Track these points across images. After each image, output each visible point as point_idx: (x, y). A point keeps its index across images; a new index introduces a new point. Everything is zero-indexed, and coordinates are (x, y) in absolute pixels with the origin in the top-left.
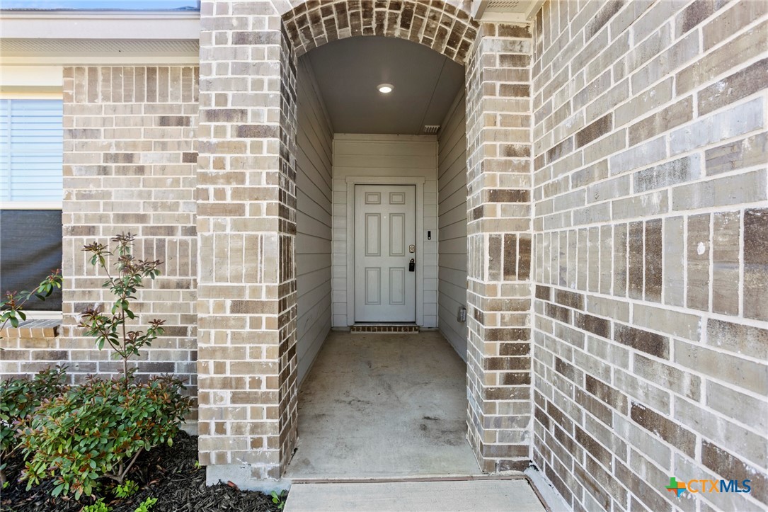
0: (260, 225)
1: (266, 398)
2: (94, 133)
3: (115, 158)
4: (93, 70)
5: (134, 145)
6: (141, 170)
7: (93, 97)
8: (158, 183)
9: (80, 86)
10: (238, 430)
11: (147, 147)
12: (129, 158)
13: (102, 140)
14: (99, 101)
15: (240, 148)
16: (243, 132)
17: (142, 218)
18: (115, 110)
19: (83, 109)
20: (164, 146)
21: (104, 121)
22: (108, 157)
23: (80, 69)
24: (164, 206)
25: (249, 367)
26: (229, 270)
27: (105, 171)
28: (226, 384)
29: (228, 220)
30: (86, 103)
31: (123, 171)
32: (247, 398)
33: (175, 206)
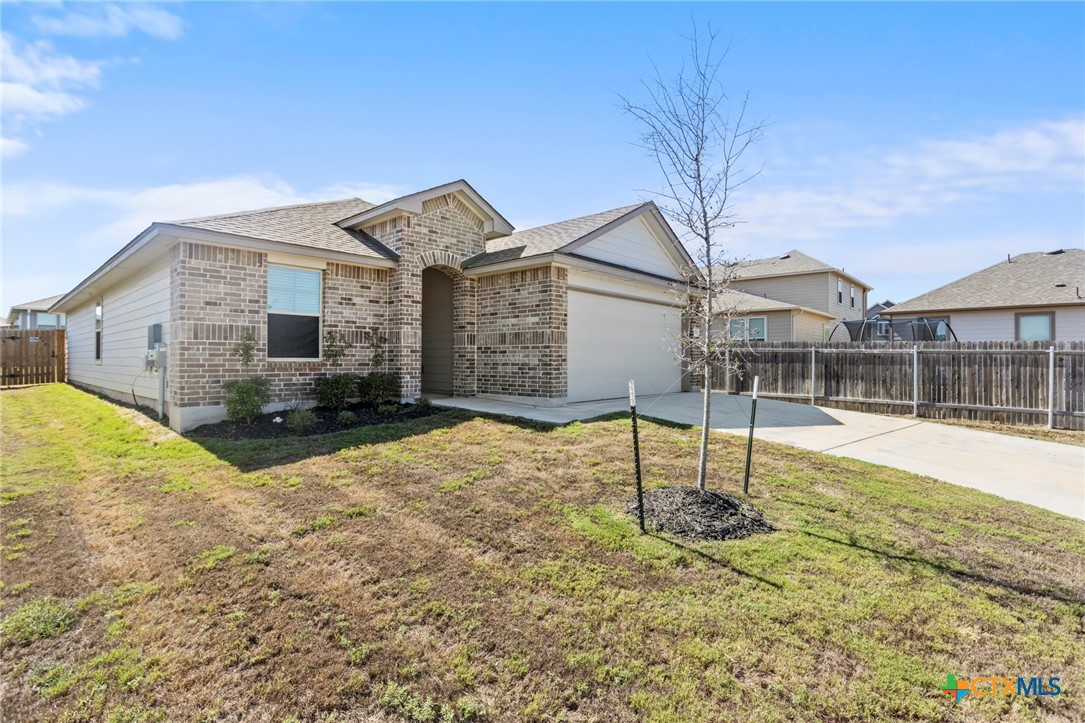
0: (417, 328)
1: (418, 377)
2: (337, 289)
3: (345, 299)
4: (337, 265)
5: (352, 295)
6: (354, 304)
7: (337, 275)
8: (361, 310)
9: (332, 270)
10: (411, 387)
11: (356, 296)
12: (350, 299)
13: (340, 292)
14: (339, 277)
15: (412, 306)
16: (413, 302)
17: (354, 322)
18: (345, 281)
19: (333, 279)
20: (362, 296)
21: (341, 285)
22: (342, 298)
23: (333, 264)
24: (362, 319)
25: (414, 369)
26: (410, 341)
27: (341, 304)
28: (409, 373)
29: (409, 327)
30: (334, 277)
31: (348, 304)
32: (414, 378)
33: (366, 319)
